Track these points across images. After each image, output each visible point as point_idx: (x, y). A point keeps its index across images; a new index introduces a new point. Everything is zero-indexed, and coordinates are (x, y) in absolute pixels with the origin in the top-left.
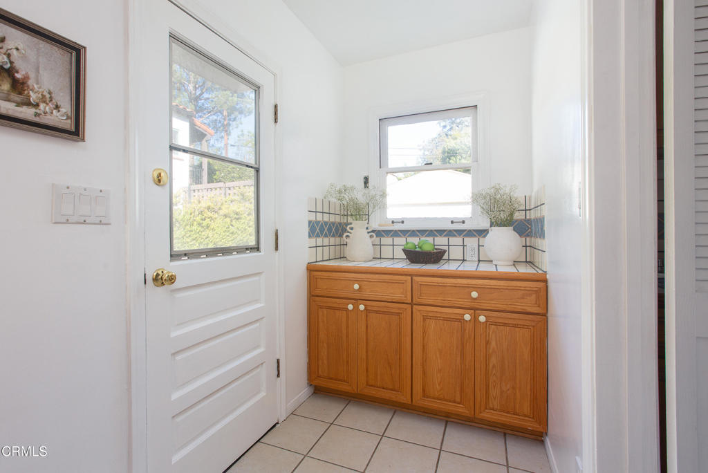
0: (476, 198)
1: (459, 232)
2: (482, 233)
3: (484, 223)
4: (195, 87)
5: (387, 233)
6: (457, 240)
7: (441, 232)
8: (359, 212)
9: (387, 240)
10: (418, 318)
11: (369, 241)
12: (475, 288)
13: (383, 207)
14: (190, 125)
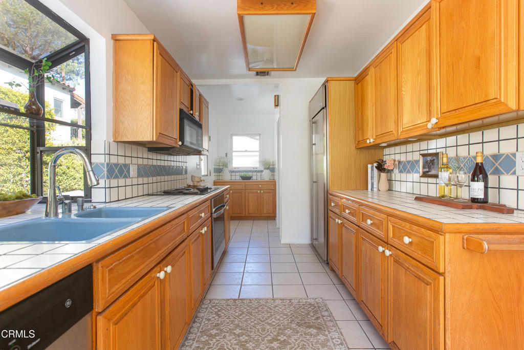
0: (260, 162)
1: (256, 171)
2: (262, 171)
3: (262, 169)
4: (33, 48)
5: (234, 172)
6: (255, 174)
7: (250, 171)
8: (225, 165)
9: (234, 174)
10: (247, 194)
11: (229, 174)
12: (260, 184)
13: (232, 163)
14: (71, 97)
